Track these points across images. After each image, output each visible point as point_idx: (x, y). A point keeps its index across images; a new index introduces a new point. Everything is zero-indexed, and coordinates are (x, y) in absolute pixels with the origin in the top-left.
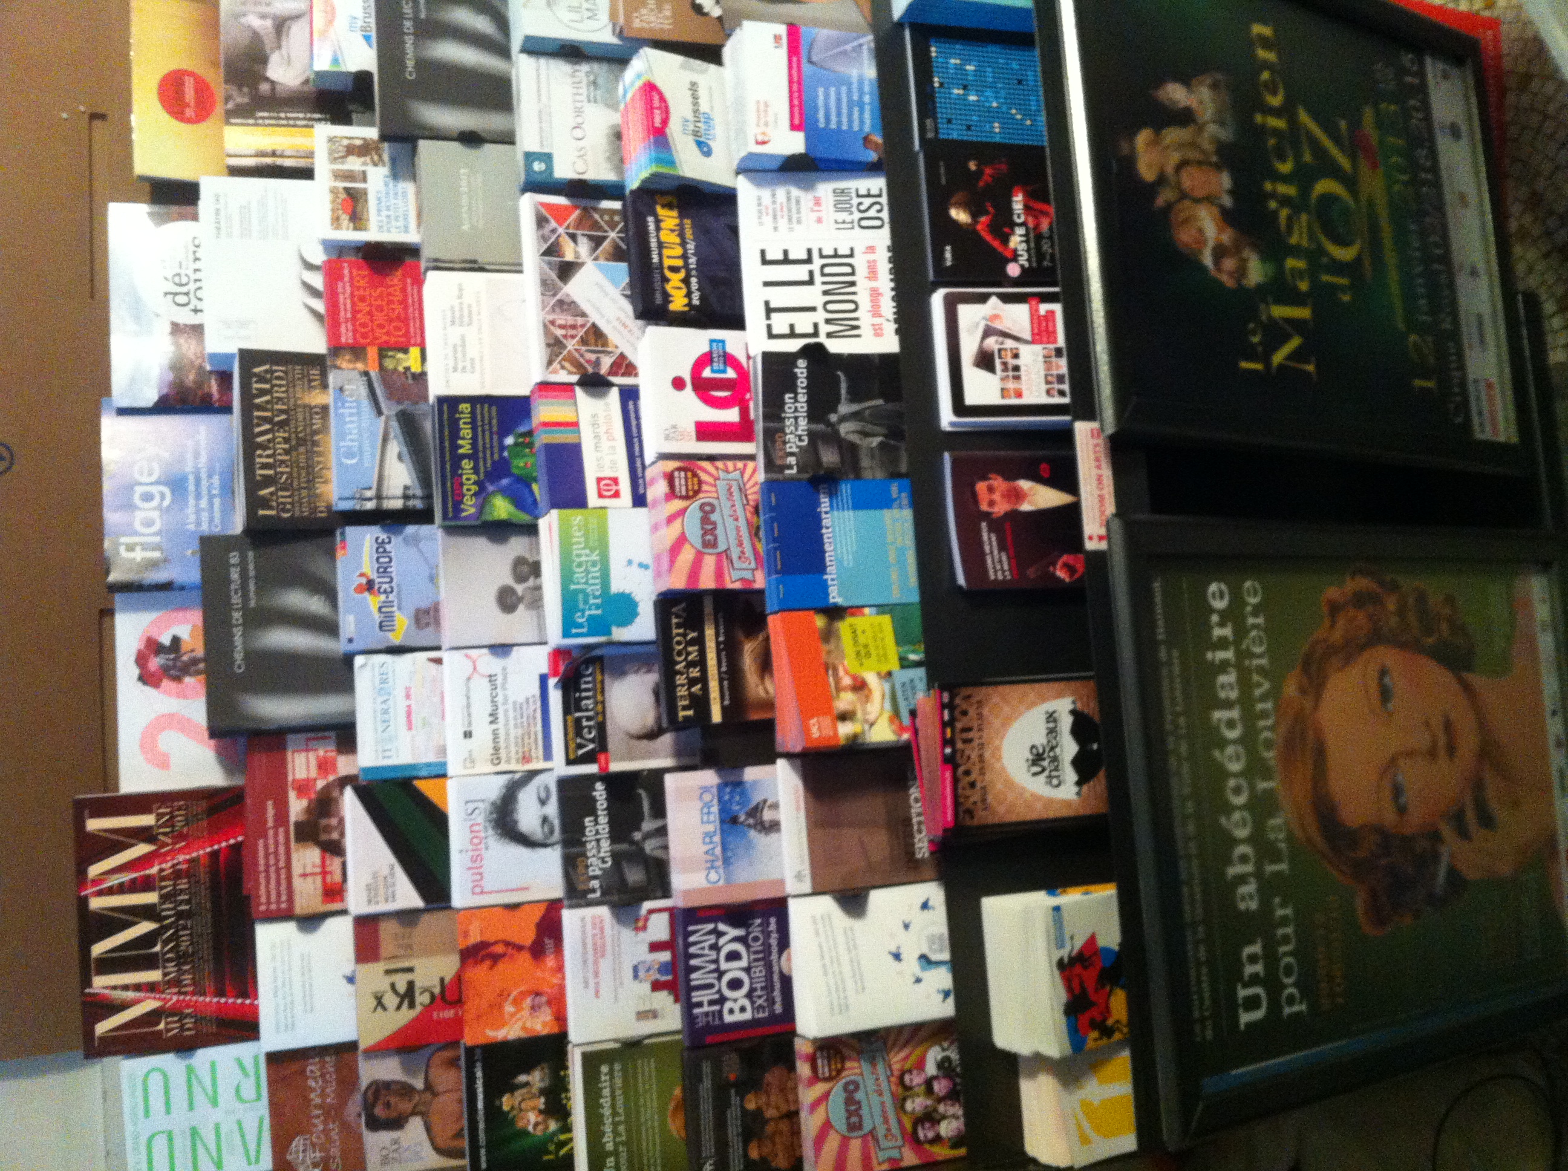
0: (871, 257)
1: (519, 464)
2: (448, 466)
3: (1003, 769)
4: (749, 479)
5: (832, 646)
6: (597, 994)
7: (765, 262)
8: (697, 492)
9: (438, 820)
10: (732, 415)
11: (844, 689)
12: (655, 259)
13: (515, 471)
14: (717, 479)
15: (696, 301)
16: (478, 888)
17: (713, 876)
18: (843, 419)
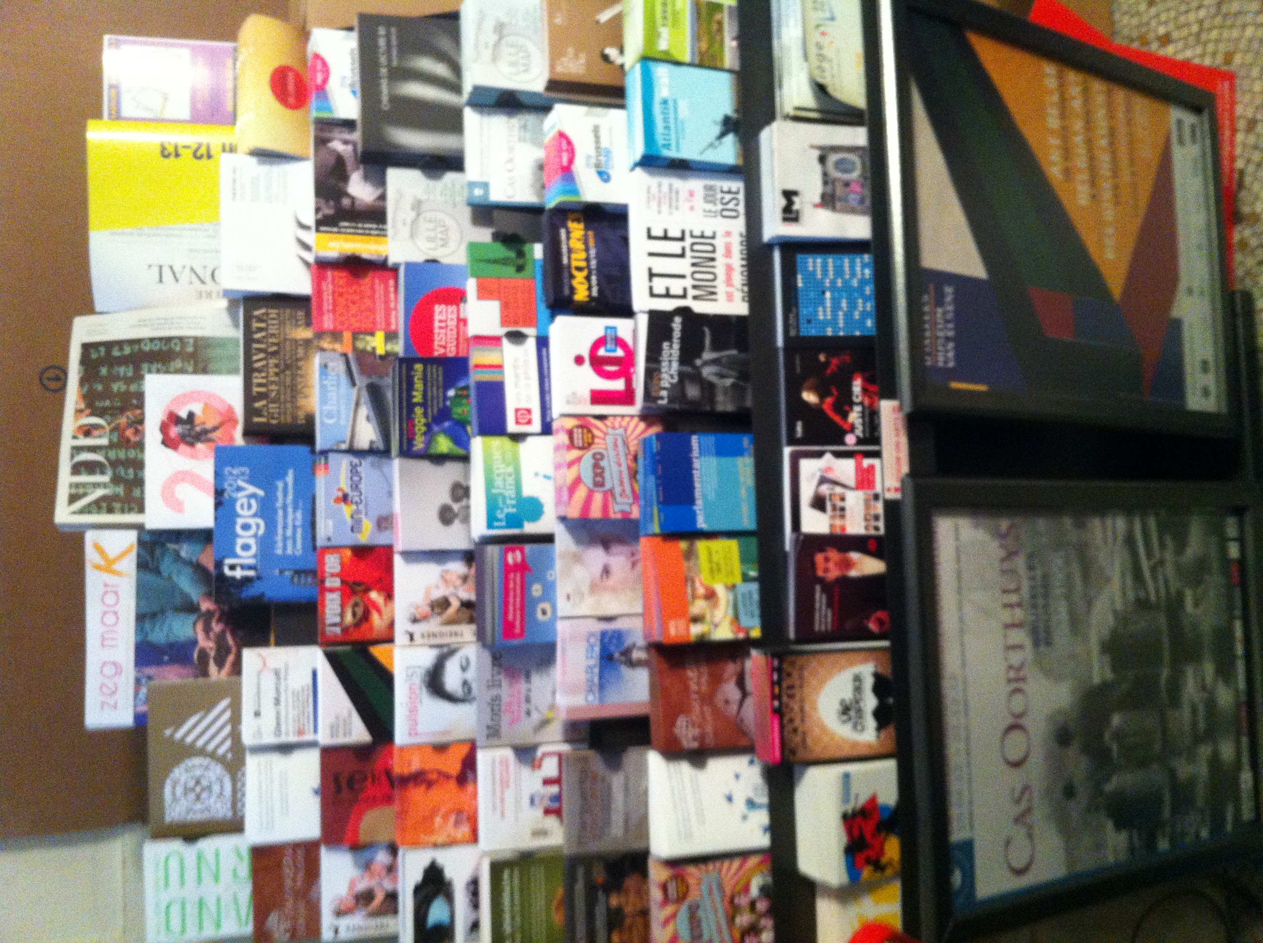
0: (728, 240)
1: (458, 411)
2: (405, 411)
3: (819, 719)
4: (632, 432)
5: (692, 563)
6: (503, 814)
7: (650, 237)
8: (590, 444)
9: (386, 678)
10: (618, 385)
11: (699, 598)
12: (565, 261)
13: (455, 416)
14: (606, 434)
15: (595, 292)
16: (413, 732)
17: (591, 698)
18: (706, 363)
